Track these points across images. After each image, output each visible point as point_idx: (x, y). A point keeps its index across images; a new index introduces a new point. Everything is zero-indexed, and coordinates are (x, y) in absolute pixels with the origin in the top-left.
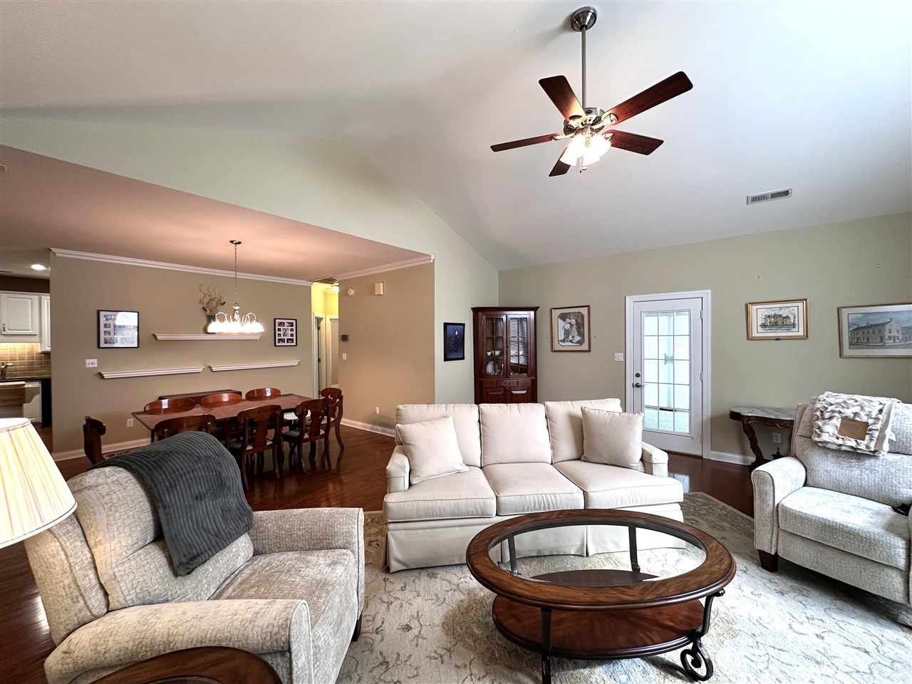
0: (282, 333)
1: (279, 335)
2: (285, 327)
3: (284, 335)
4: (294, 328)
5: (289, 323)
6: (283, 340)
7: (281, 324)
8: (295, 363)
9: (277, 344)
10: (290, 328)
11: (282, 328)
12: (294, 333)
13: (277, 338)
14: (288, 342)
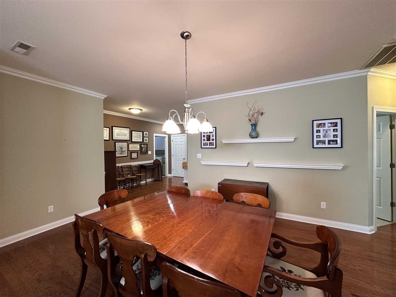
0: (321, 134)
1: (318, 136)
2: (326, 128)
3: (324, 137)
4: (339, 127)
5: (331, 123)
6: (324, 142)
7: (319, 125)
8: (339, 166)
9: (315, 146)
10: (332, 128)
11: (321, 129)
12: (339, 133)
13: (315, 139)
14: (329, 144)
